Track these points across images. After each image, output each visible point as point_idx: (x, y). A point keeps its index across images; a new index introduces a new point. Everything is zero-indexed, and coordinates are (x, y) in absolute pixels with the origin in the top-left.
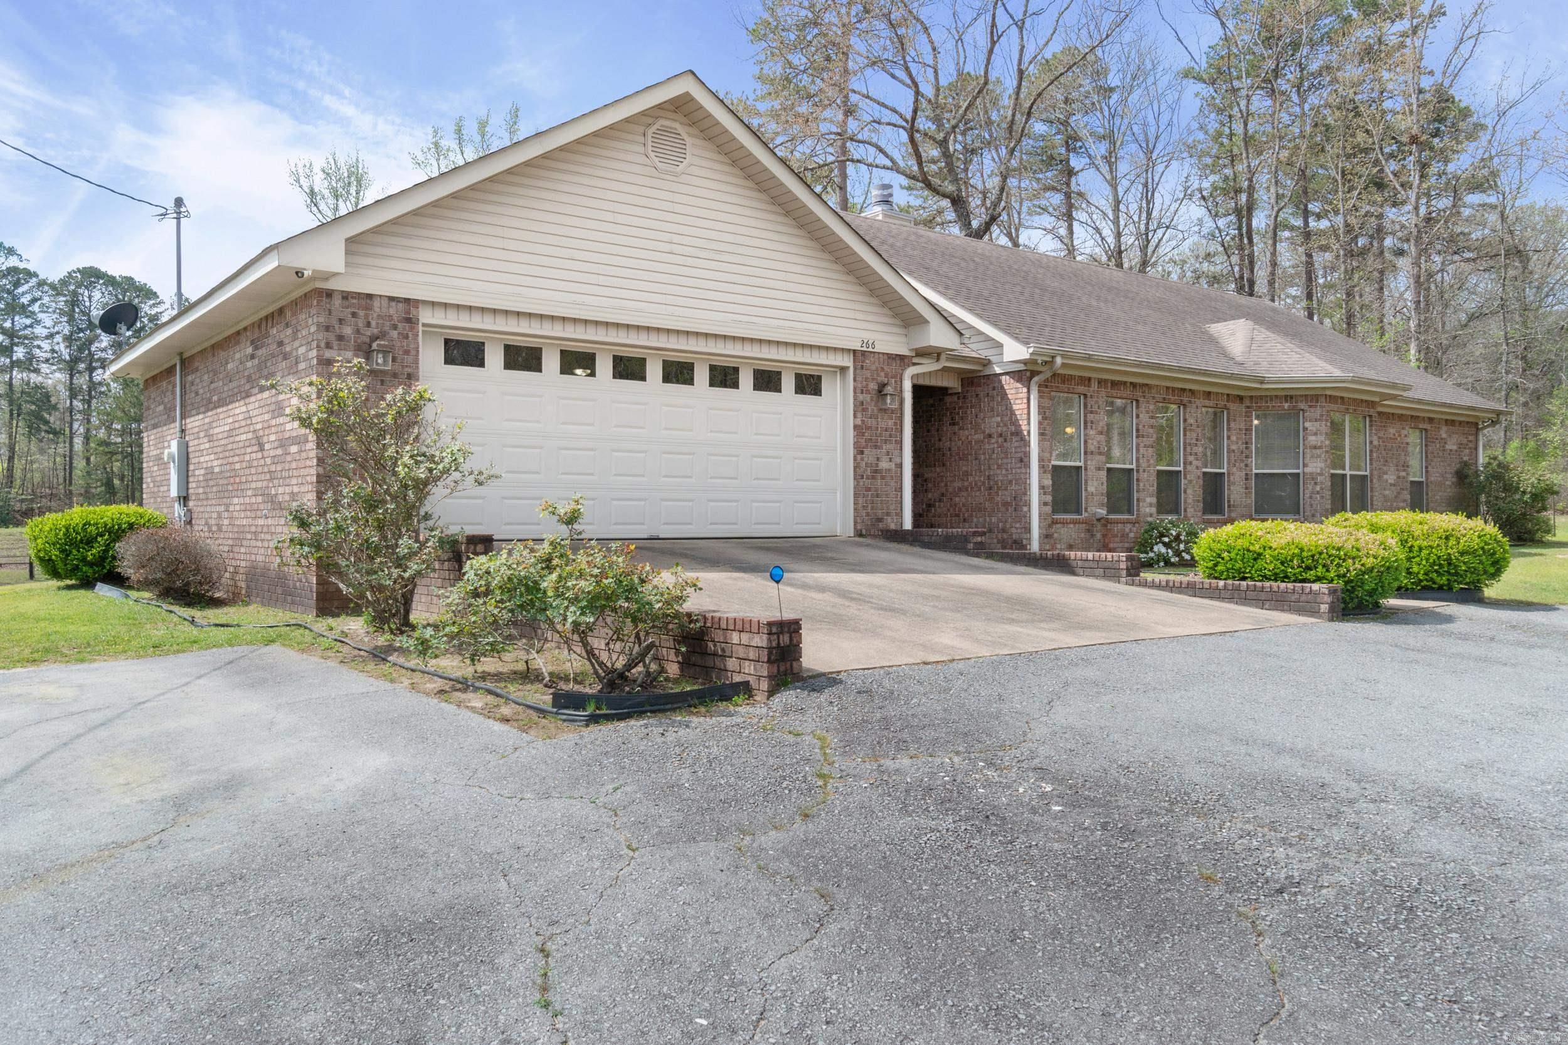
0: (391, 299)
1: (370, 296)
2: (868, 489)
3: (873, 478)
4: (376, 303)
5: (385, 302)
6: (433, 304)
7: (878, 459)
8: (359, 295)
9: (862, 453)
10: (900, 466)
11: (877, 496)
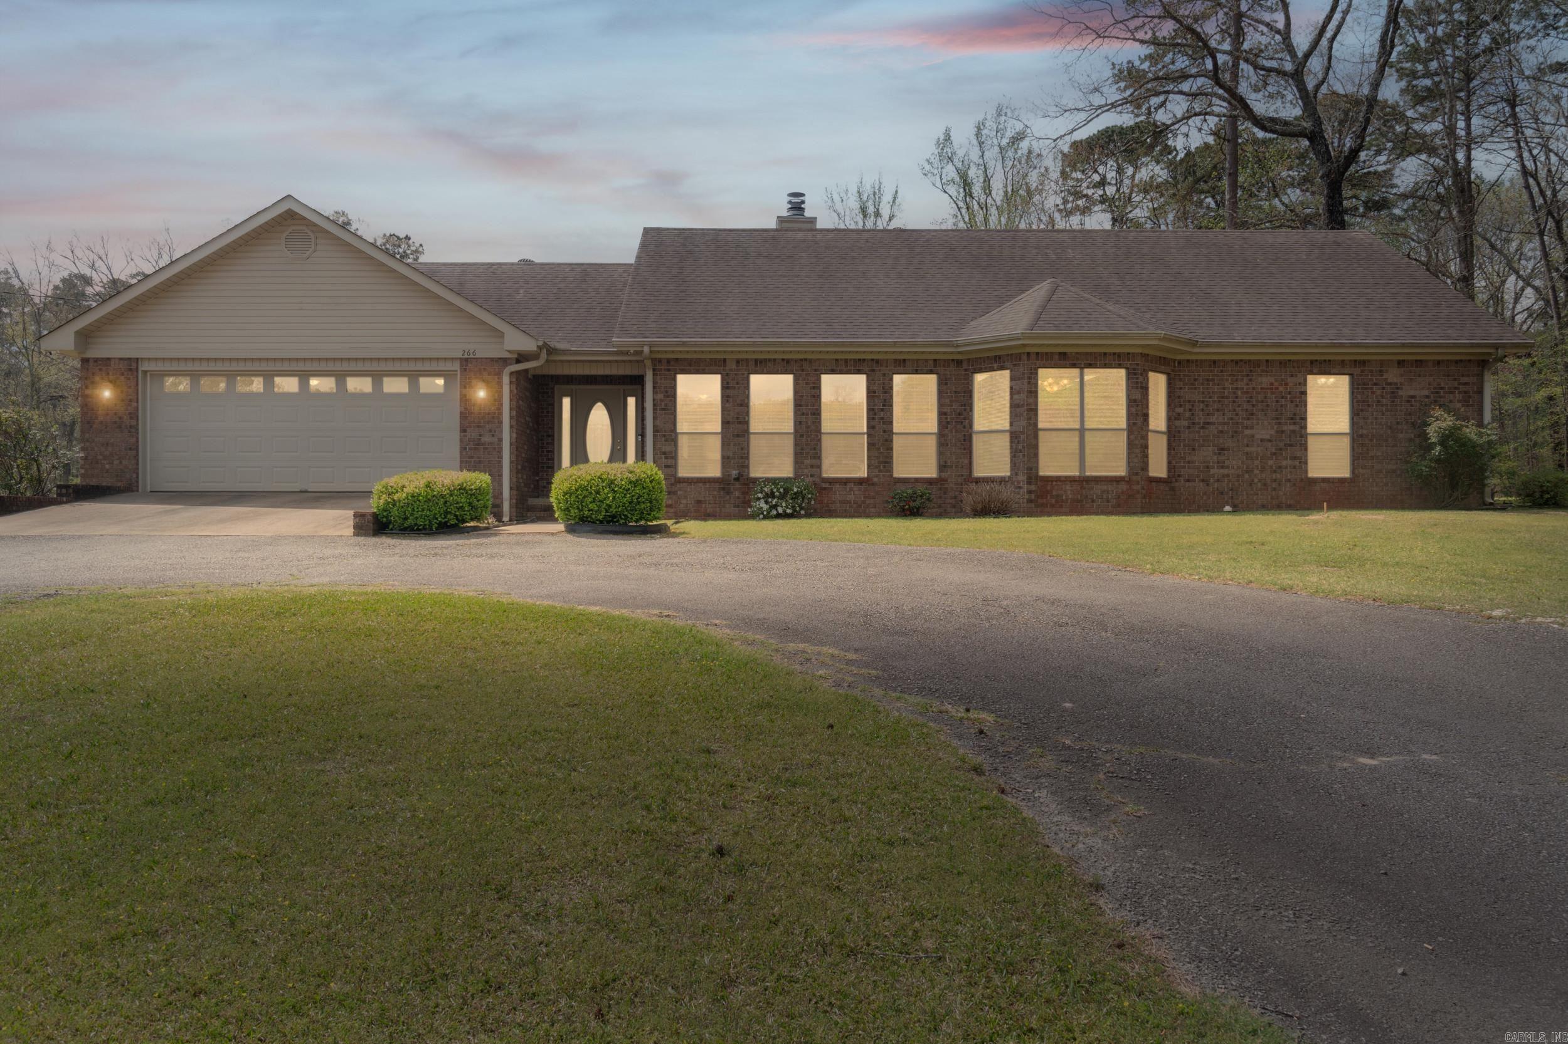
0: (121, 359)
1: (109, 359)
2: (472, 457)
3: (475, 449)
4: (112, 362)
5: (117, 361)
6: (149, 359)
7: (480, 435)
8: (102, 359)
9: (465, 431)
10: (501, 440)
11: (480, 462)
